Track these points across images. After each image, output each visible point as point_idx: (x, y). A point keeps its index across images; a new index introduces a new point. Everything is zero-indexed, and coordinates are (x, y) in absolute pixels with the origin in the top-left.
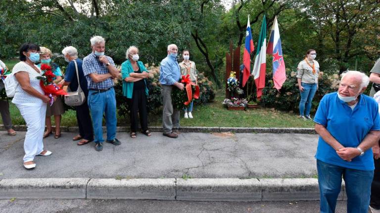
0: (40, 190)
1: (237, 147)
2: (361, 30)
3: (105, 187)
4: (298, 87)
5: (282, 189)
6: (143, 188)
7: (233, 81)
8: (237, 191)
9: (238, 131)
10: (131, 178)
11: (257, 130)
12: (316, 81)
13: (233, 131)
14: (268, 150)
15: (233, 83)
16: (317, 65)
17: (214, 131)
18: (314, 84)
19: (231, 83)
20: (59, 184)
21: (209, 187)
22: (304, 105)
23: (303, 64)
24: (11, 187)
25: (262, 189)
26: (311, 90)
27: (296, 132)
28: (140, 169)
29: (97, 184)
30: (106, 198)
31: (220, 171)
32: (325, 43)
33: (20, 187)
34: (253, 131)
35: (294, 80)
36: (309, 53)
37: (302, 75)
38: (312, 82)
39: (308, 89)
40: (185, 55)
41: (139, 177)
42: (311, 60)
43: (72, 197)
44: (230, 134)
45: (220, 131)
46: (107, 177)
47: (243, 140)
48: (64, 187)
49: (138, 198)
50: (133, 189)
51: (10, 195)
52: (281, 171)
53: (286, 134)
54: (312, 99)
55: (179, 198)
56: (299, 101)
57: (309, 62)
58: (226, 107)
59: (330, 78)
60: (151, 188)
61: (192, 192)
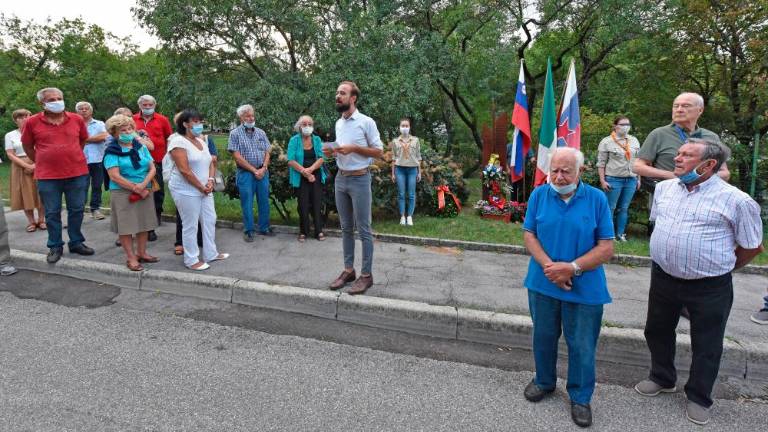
0: (185, 285)
1: (455, 269)
3: (253, 290)
5: (489, 325)
6: (297, 298)
7: (493, 170)
8: (420, 319)
9: (470, 248)
10: (286, 284)
11: (501, 247)
13: (461, 247)
14: (505, 277)
15: (493, 173)
17: (430, 243)
18: (630, 177)
19: (489, 173)
20: (204, 281)
21: (382, 308)
23: (608, 143)
24: (157, 278)
25: (458, 322)
26: (623, 189)
28: (301, 277)
29: (245, 287)
30: (254, 305)
31: (407, 293)
33: (166, 279)
34: (495, 249)
36: (616, 122)
37: (607, 161)
38: (624, 174)
39: (618, 187)
40: (403, 126)
41: (298, 285)
42: (622, 135)
43: (217, 298)
44: (455, 250)
45: (440, 245)
46: (259, 281)
47: (471, 260)
48: (209, 285)
49: (288, 310)
50: (286, 297)
51: (156, 287)
52: (502, 304)
55: (340, 318)
57: (617, 138)
60: (307, 298)
61: (358, 312)
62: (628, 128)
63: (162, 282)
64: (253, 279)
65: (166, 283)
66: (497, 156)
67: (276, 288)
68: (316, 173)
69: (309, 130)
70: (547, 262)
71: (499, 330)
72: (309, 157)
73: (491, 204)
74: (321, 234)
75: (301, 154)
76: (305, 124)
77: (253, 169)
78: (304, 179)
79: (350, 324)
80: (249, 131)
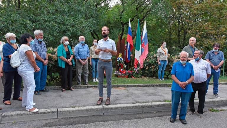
0: (31, 116)
1: (128, 93)
2: (189, 31)
4: (157, 63)
5: (151, 106)
6: (87, 110)
7: (121, 59)
8: (132, 109)
9: (128, 86)
10: (80, 106)
11: (137, 85)
12: (167, 59)
13: (124, 86)
14: (144, 94)
15: (121, 60)
16: (167, 50)
18: (166, 61)
19: (119, 60)
21: (120, 108)
22: (160, 72)
23: (160, 50)
24: (12, 115)
25: (143, 107)
26: (164, 64)
27: (157, 86)
31: (123, 102)
32: (172, 37)
33: (18, 115)
34: (135, 86)
35: (155, 59)
36: (162, 43)
37: (160, 56)
38: (165, 59)
39: (162, 63)
40: (95, 42)
41: (84, 106)
42: (164, 47)
43: (50, 118)
44: (123, 88)
45: (118, 87)
46: (66, 107)
47: (130, 90)
48: (45, 113)
49: (84, 116)
50: (82, 111)
52: (150, 100)
53: (152, 87)
54: (164, 69)
55: (105, 114)
56: (158, 71)
57: (163, 48)
58: (117, 76)
59: (173, 57)
60: (92, 110)
61: (112, 110)
62: (165, 45)
63: (16, 117)
64: (64, 107)
65: (18, 117)
66: (122, 54)
67: (77, 108)
68: (71, 61)
69: (67, 43)
70: (179, 82)
71: (154, 107)
72: (68, 54)
73: (120, 72)
74: (72, 88)
75: (65, 53)
76: (66, 40)
77: (43, 60)
78: (67, 64)
79: (110, 115)
80: (40, 42)
